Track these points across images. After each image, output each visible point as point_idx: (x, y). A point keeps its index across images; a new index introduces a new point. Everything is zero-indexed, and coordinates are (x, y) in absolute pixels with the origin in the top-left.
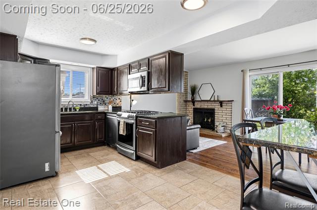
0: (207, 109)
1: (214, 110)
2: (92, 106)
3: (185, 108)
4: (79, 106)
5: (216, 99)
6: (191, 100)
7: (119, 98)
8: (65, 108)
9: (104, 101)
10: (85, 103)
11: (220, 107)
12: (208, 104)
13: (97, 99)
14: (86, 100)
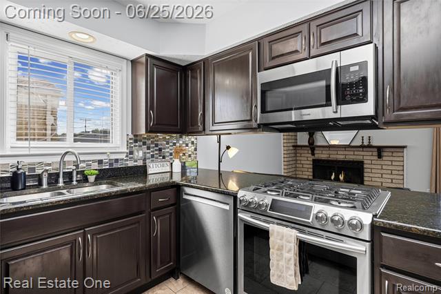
0: (343, 162)
1: (361, 163)
2: (131, 164)
3: (295, 158)
4: (96, 166)
5: (366, 143)
6: (307, 144)
7: (193, 143)
8: (50, 175)
9: (160, 150)
10: (114, 157)
11: (376, 158)
12: (347, 153)
13: (144, 144)
14: (117, 147)
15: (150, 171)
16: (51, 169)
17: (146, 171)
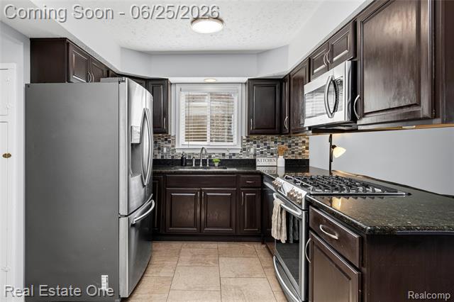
2: (244, 157)
4: (220, 157)
7: (304, 142)
8: (196, 160)
9: (269, 148)
10: (232, 152)
13: (255, 143)
14: (235, 146)
15: (258, 164)
16: (198, 157)
17: (255, 163)
